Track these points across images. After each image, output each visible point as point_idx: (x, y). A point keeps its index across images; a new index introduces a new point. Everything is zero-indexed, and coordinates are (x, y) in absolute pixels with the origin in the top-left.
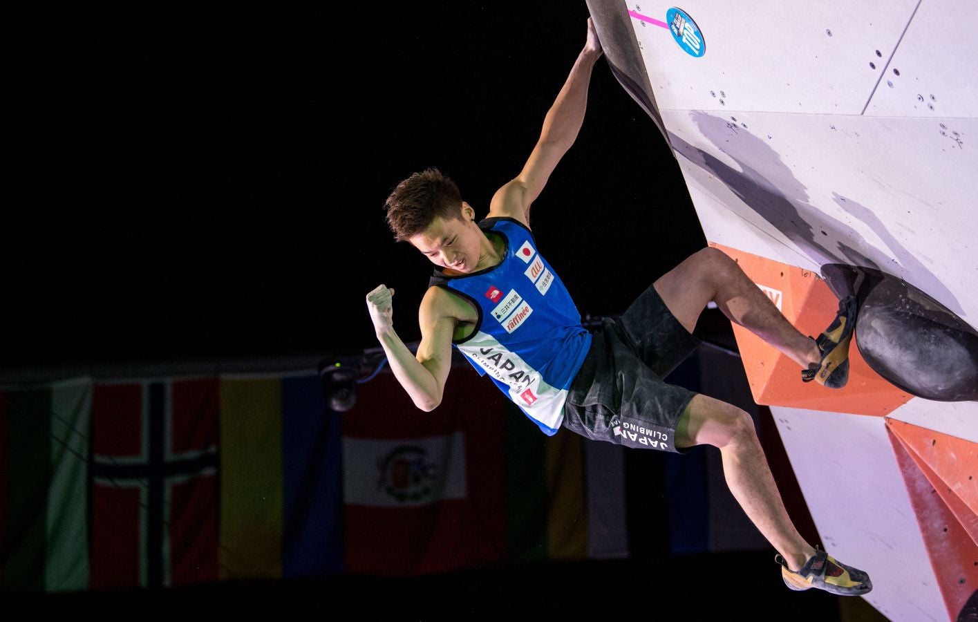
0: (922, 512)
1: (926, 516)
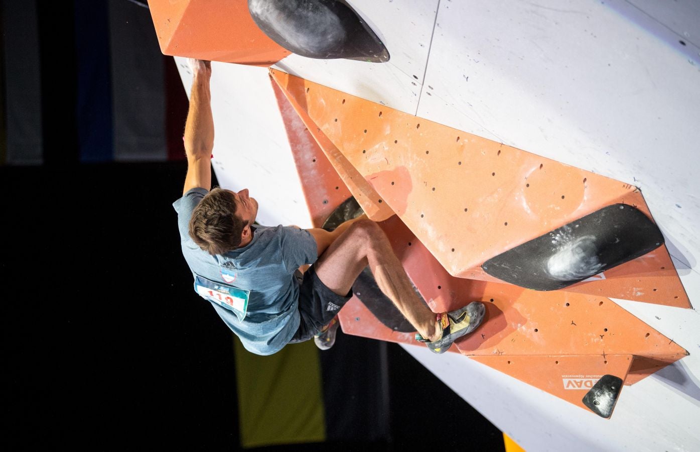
0: (296, 146)
1: (299, 149)
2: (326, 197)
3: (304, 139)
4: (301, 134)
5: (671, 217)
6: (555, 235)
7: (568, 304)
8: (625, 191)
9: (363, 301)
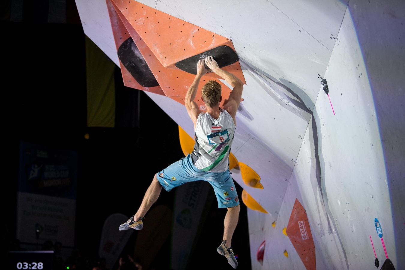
0: (112, 17)
1: (113, 19)
2: (121, 37)
3: (115, 15)
4: (114, 13)
5: (242, 51)
6: (201, 55)
7: (204, 81)
8: (227, 41)
9: (132, 75)
